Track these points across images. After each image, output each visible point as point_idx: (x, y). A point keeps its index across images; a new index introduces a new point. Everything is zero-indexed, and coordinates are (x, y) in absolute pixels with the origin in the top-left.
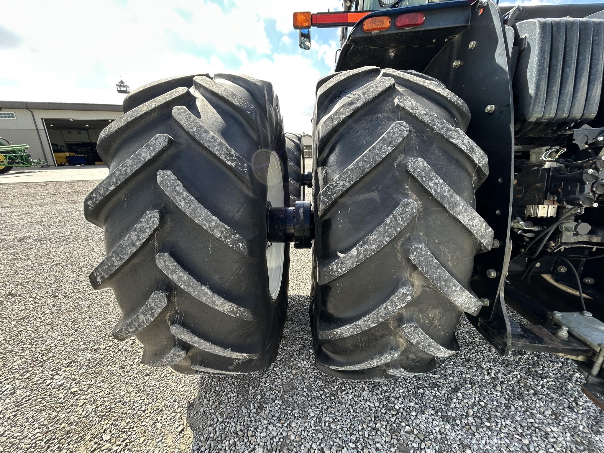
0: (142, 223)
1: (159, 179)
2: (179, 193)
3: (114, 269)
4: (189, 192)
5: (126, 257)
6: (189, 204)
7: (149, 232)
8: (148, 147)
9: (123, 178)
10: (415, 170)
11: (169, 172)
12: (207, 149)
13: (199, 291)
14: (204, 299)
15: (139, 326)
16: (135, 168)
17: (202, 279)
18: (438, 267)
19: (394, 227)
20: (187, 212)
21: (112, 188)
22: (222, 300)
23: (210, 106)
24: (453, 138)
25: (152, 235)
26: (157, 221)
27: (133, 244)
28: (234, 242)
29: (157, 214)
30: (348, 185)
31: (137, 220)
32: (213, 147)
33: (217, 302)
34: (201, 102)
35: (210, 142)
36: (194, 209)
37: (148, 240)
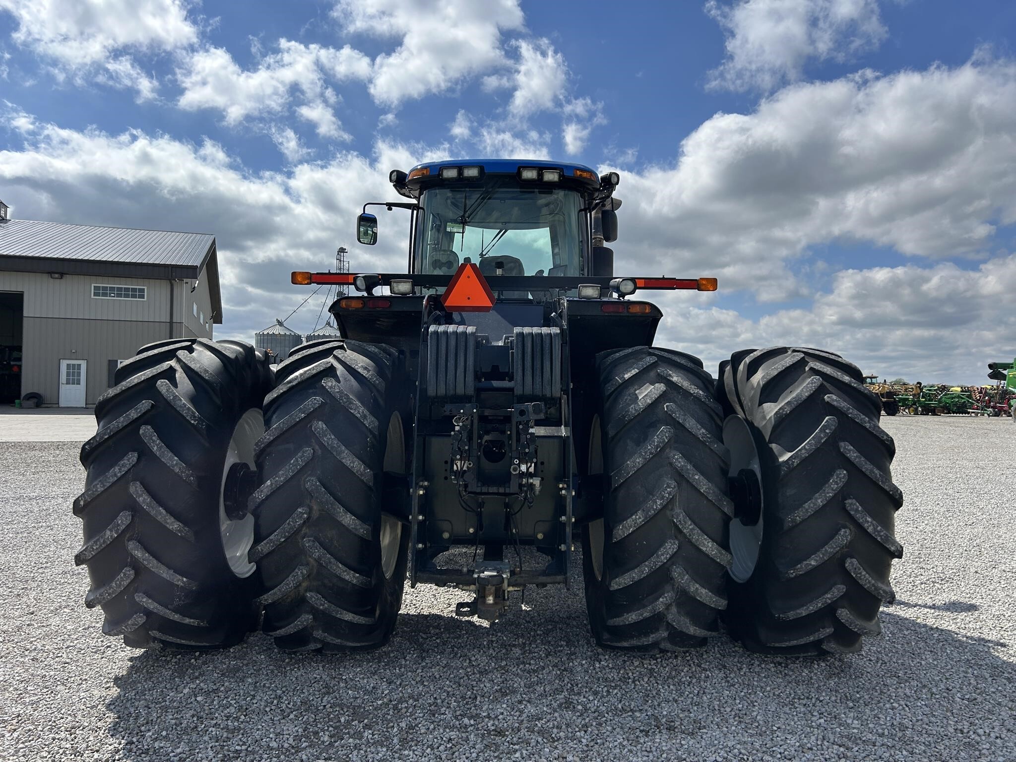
0: (125, 461)
1: (141, 432)
2: (154, 441)
3: (97, 493)
4: (161, 440)
5: (108, 485)
6: (160, 448)
7: (128, 466)
8: (137, 409)
9: (115, 430)
10: (316, 429)
11: (149, 427)
12: (178, 412)
13: (157, 511)
14: (159, 518)
15: (104, 542)
16: (125, 424)
17: (160, 503)
18: (325, 494)
19: (296, 465)
20: (158, 454)
21: (106, 437)
22: (172, 519)
23: (186, 378)
24: (351, 409)
25: (129, 470)
26: (135, 459)
27: (115, 475)
28: (188, 476)
29: (136, 455)
30: (272, 438)
31: (121, 458)
32: (183, 410)
33: (168, 521)
34: (180, 375)
35: (181, 407)
36: (163, 452)
37: (126, 472)
